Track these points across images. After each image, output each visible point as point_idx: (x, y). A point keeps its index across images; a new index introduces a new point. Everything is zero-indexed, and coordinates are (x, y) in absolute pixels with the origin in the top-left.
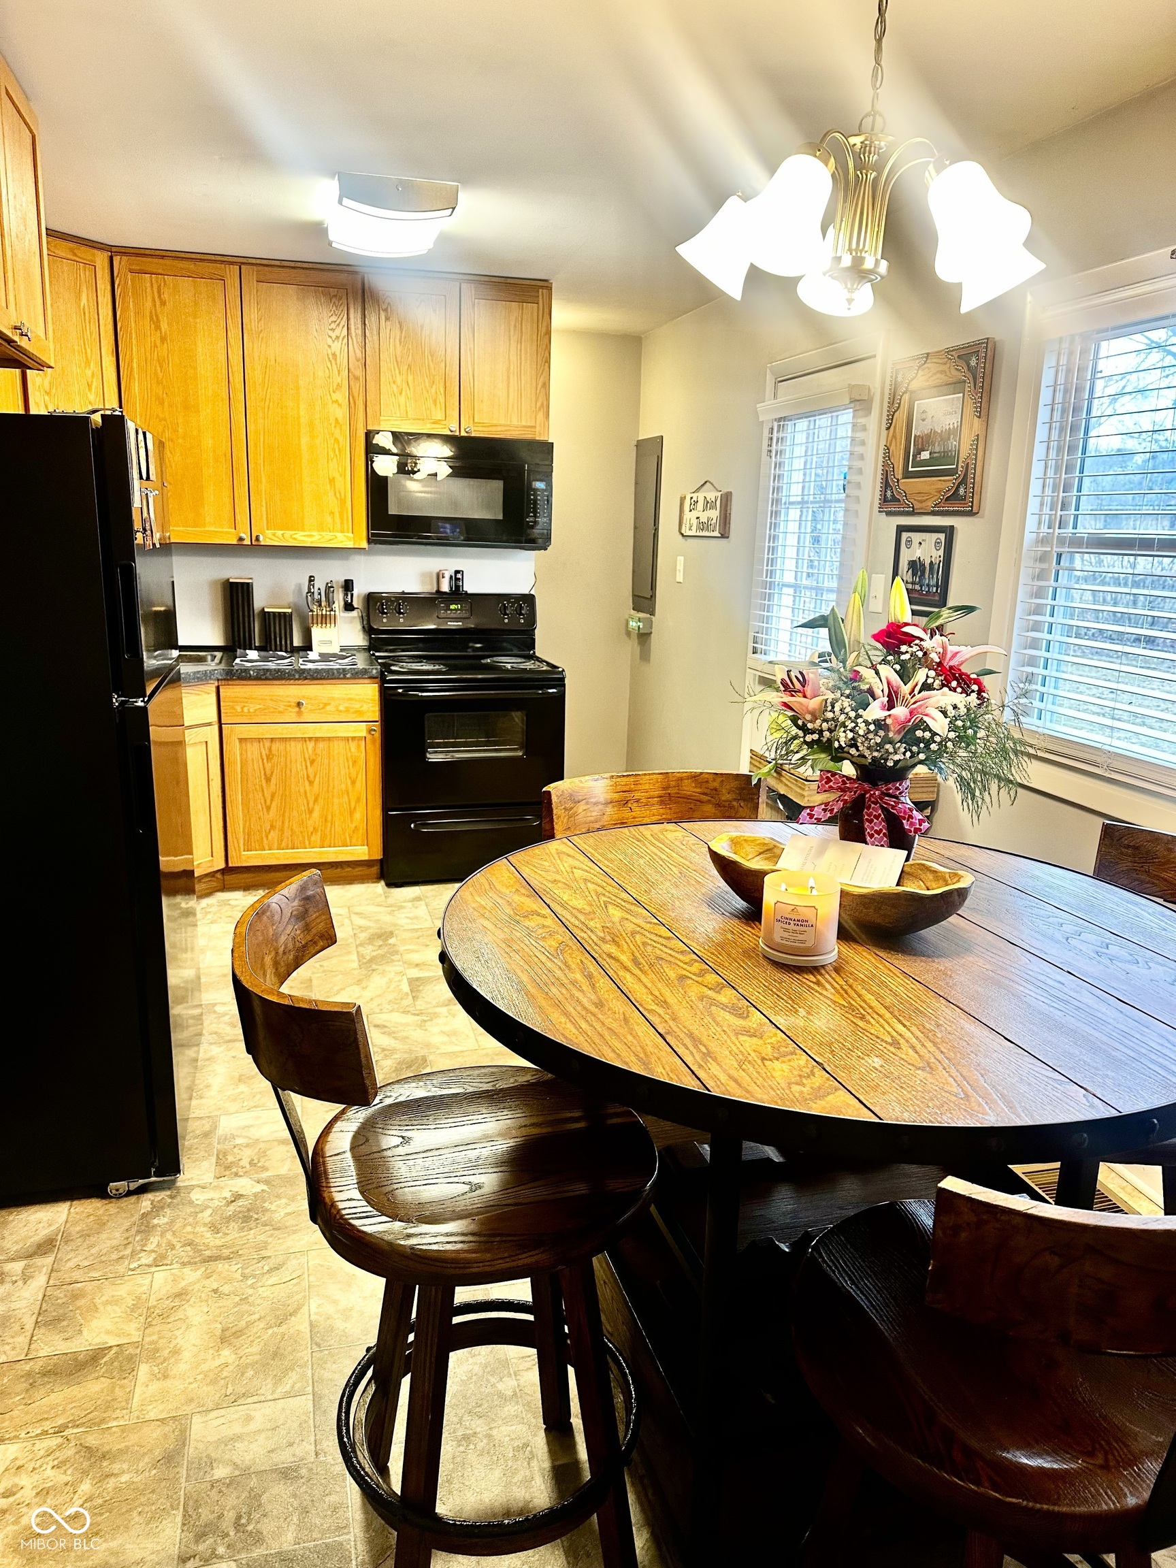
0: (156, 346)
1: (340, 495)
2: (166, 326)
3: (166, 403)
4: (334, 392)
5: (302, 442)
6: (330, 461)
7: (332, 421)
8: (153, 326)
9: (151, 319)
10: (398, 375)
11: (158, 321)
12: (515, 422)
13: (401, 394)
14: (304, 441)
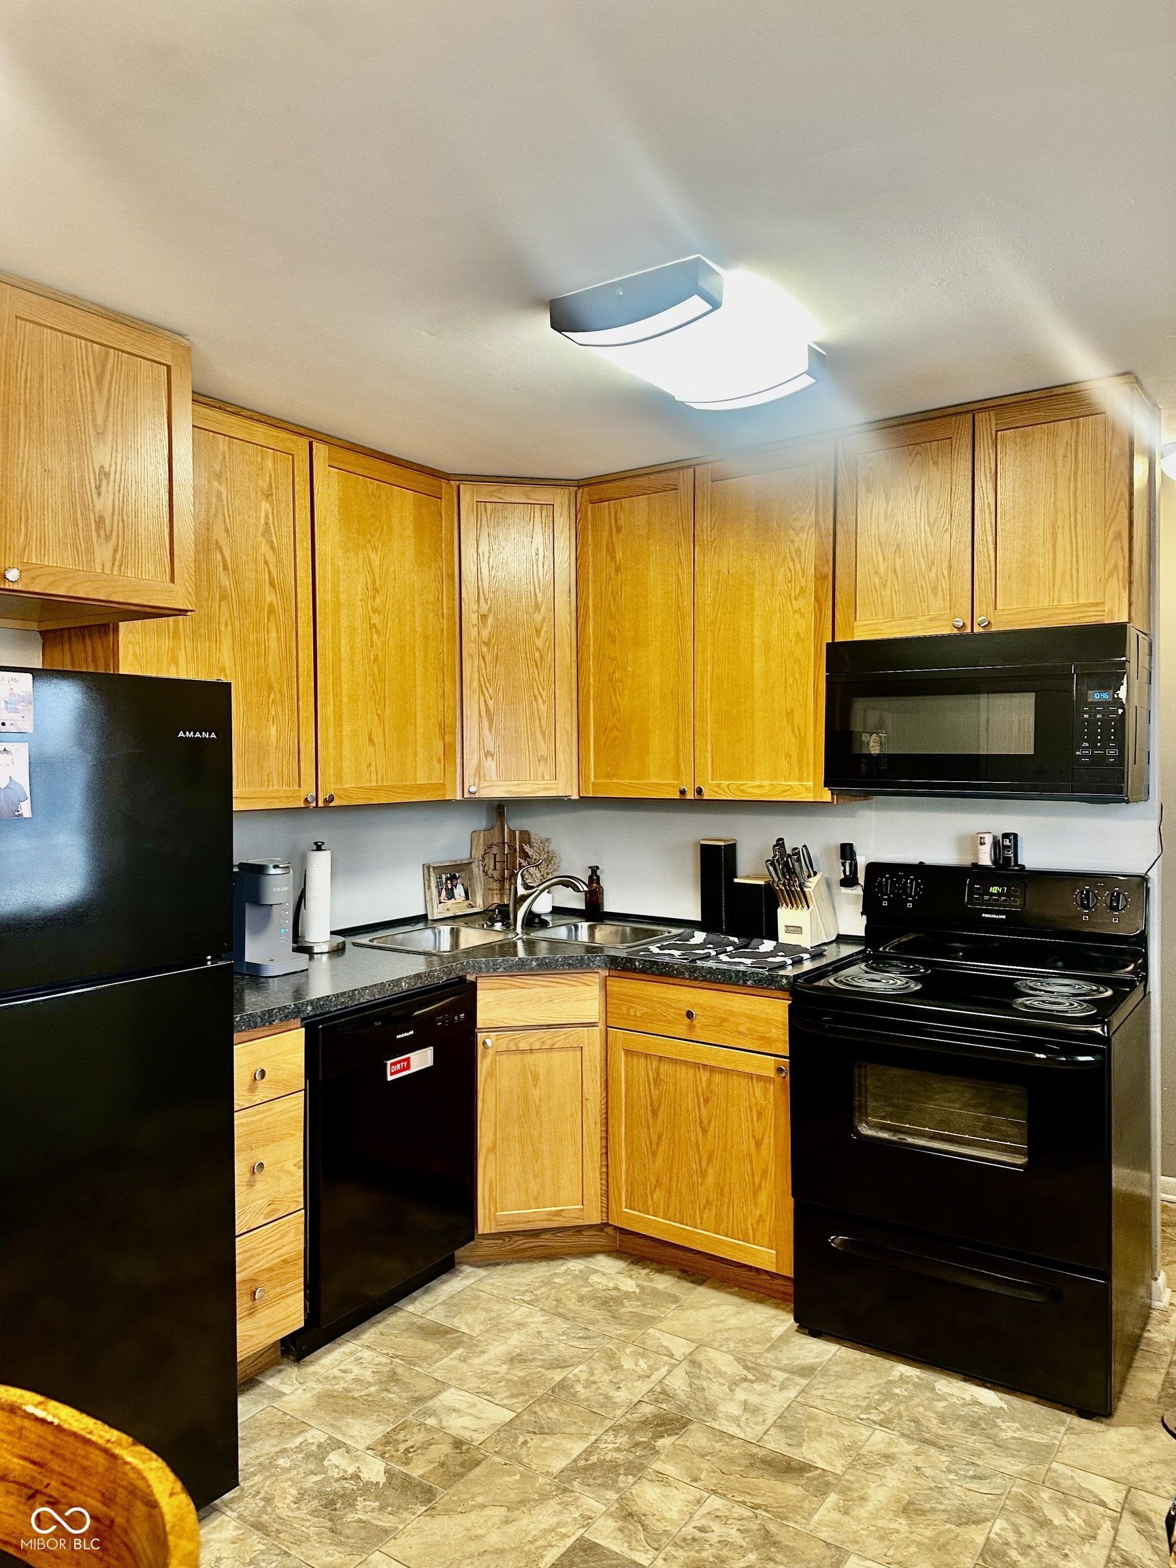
0: (610, 579)
1: (800, 733)
2: (621, 554)
3: (618, 641)
4: (796, 599)
5: (755, 668)
6: (788, 689)
7: (792, 634)
8: (609, 557)
9: (608, 550)
10: (881, 562)
11: (614, 551)
12: (1067, 602)
13: (885, 587)
14: (758, 666)
